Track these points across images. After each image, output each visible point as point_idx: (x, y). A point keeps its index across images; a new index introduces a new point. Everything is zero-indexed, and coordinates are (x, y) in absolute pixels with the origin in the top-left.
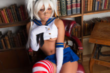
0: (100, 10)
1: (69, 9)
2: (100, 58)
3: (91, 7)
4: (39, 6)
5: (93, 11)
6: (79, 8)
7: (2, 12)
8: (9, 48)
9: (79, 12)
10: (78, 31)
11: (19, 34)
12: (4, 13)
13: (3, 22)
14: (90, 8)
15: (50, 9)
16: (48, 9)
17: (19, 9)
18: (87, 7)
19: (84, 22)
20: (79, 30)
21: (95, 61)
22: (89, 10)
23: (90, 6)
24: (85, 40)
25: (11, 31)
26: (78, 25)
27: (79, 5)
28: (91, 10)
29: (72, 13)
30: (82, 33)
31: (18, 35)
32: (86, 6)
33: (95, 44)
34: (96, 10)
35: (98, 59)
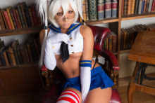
0: (145, 14)
1: (101, 12)
2: (143, 82)
3: (133, 9)
4: (55, 8)
5: (136, 14)
6: (115, 9)
7: (5, 13)
8: (15, 64)
9: (115, 16)
10: (112, 43)
11: (28, 45)
12: (8, 15)
13: (6, 28)
14: (131, 10)
16: (69, 12)
17: (30, 10)
18: (127, 9)
19: (122, 30)
20: (115, 41)
21: (137, 87)
22: (129, 13)
23: (131, 7)
24: (123, 55)
25: (17, 41)
26: (113, 34)
27: (115, 6)
28: (133, 13)
29: (105, 17)
30: (119, 46)
31: (27, 48)
32: (126, 7)
33: (137, 63)
34: (140, 13)
35: (141, 84)
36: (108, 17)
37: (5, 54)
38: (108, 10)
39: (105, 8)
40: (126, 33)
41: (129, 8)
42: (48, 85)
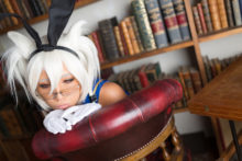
38: (174, 28)
39: (166, 25)
41: (216, 17)
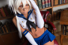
0: (63, 4)
3: (57, 2)
7: (1, 9)
9: (50, 6)
15: (27, 5)
16: (26, 5)
18: (55, 2)
20: (51, 17)
24: (55, 23)
25: (8, 22)
26: (50, 14)
28: (57, 4)
30: (53, 19)
34: (60, 3)
35: (66, 35)
36: (47, 7)
37: (3, 28)
40: (55, 13)
42: (23, 40)
